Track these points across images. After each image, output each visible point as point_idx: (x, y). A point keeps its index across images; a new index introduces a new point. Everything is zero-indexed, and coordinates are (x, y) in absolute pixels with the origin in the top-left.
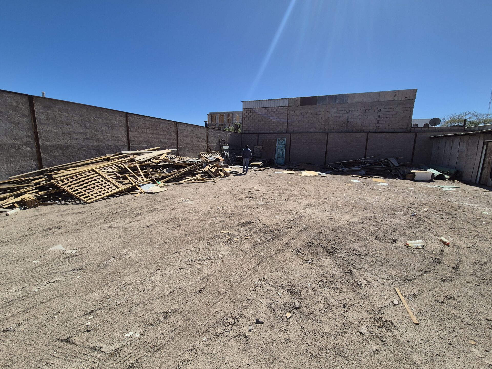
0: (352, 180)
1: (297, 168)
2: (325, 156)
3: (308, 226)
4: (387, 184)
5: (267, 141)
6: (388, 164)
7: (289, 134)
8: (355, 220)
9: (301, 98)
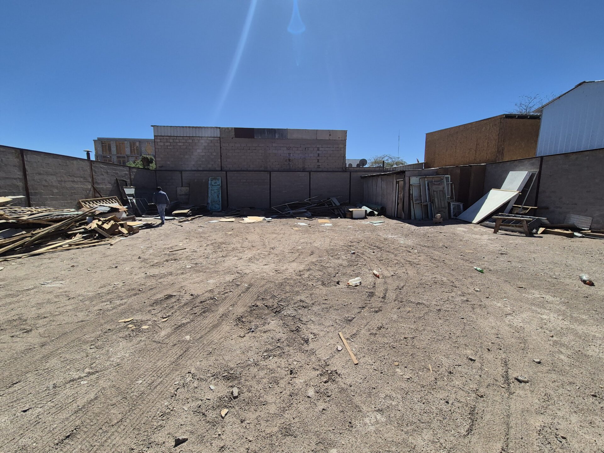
0: (299, 223)
1: (237, 214)
2: (269, 197)
3: (251, 285)
4: (331, 225)
5: (196, 180)
6: (330, 204)
7: (225, 172)
8: (302, 267)
9: (235, 128)
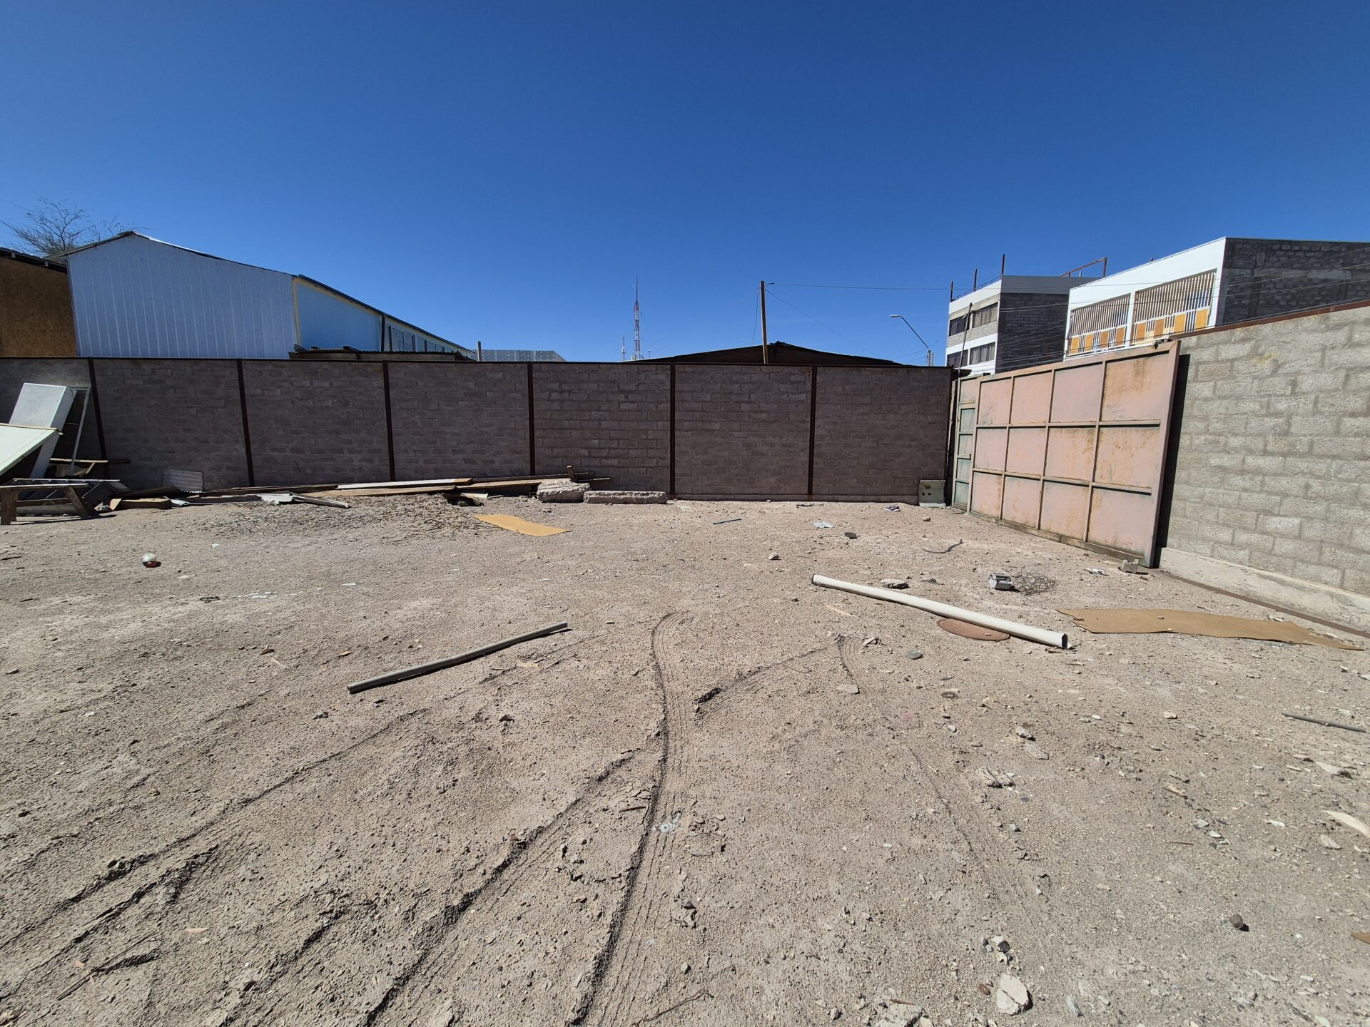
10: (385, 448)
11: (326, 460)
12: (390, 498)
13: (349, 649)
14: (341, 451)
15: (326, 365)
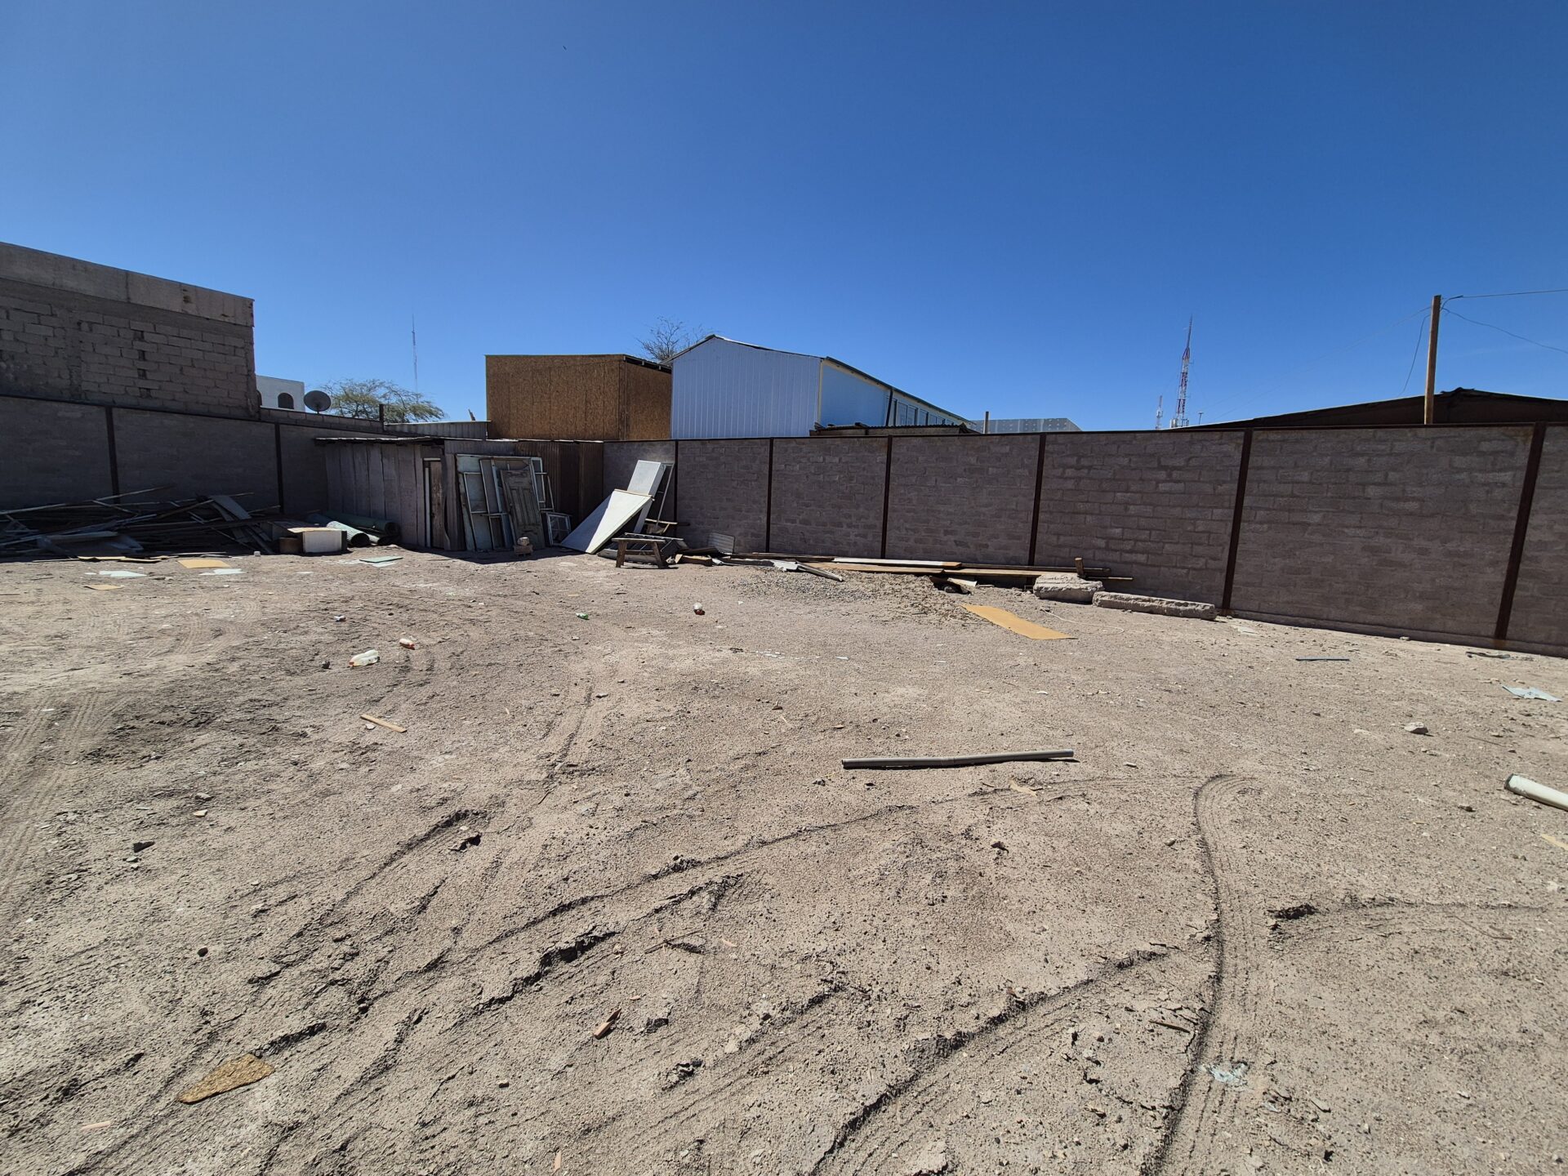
0: (102, 573)
3: (65, 708)
4: (237, 571)
10: (880, 524)
11: (828, 532)
12: (879, 575)
13: (843, 723)
14: (840, 525)
15: (838, 441)
